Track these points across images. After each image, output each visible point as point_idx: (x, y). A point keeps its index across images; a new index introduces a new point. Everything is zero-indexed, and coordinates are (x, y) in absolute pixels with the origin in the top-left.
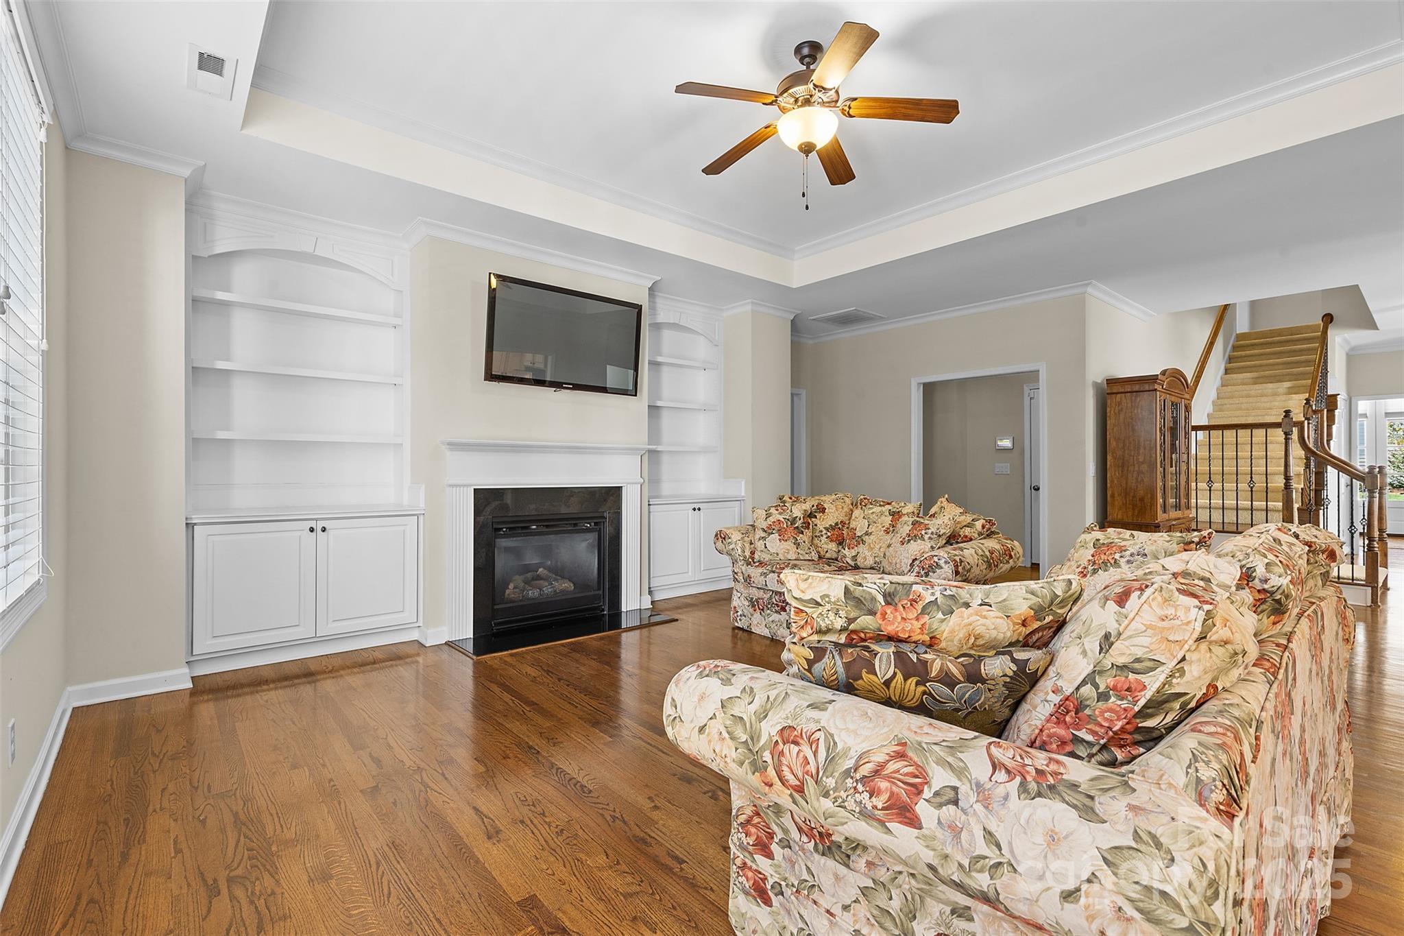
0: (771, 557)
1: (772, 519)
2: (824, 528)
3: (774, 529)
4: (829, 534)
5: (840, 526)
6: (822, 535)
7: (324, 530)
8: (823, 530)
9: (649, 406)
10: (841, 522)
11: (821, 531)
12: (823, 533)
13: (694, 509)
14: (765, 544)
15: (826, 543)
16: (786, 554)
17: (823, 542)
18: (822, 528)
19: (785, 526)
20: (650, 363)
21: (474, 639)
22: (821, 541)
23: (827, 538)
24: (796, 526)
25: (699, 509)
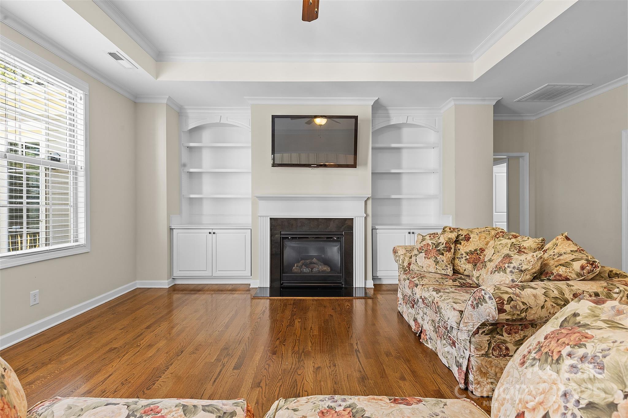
0: (418, 269)
1: (424, 243)
2: (465, 252)
3: (423, 250)
4: (468, 257)
5: (479, 252)
6: (462, 258)
7: (214, 233)
8: (464, 253)
9: (372, 173)
10: (480, 249)
11: (462, 255)
12: (463, 256)
13: (409, 233)
14: (416, 259)
15: (464, 264)
16: (428, 268)
17: (462, 262)
18: (463, 252)
19: (431, 248)
20: (373, 149)
21: (269, 288)
22: (460, 262)
23: (466, 260)
24: (438, 249)
25: (413, 233)
